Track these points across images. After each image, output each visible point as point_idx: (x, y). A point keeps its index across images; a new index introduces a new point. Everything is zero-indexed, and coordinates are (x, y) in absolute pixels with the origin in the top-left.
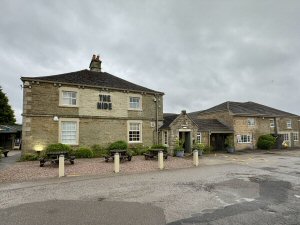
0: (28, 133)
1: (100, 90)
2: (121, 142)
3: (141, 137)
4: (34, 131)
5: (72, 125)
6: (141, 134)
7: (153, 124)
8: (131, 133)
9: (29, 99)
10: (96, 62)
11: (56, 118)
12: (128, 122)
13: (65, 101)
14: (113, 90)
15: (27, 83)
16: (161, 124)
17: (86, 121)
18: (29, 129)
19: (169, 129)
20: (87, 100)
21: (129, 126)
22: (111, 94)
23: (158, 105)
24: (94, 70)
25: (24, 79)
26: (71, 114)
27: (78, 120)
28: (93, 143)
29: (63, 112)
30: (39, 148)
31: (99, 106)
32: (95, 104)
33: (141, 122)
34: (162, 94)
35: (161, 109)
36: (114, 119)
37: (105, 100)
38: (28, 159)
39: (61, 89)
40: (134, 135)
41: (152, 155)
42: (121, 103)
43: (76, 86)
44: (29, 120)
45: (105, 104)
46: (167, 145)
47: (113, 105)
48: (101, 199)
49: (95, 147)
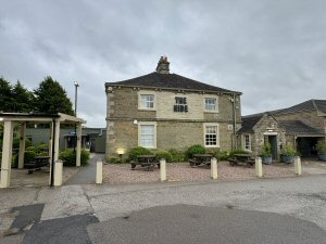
0: (112, 137)
1: (176, 92)
2: (198, 146)
3: (217, 141)
4: (116, 134)
5: (150, 129)
6: (217, 138)
7: (230, 127)
8: (207, 136)
9: (112, 103)
11: (136, 122)
12: (205, 125)
13: (143, 105)
14: (189, 92)
15: (110, 89)
16: (239, 127)
17: (163, 124)
18: (112, 133)
19: (253, 132)
20: (164, 102)
21: (205, 130)
22: (187, 96)
23: (235, 106)
25: (107, 85)
26: (150, 117)
27: (155, 123)
28: (170, 147)
29: (142, 115)
30: (121, 151)
31: (176, 109)
32: (172, 108)
33: (217, 124)
34: (239, 94)
35: (239, 111)
36: (190, 121)
37: (181, 102)
38: (113, 161)
39: (141, 92)
40: (211, 139)
42: (197, 105)
43: (154, 89)
44: (112, 124)
45: (181, 107)
47: (189, 107)
49: (171, 151)
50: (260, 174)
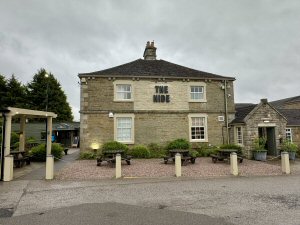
0: (85, 132)
1: (156, 80)
2: (182, 140)
3: (206, 135)
4: (90, 128)
5: (127, 122)
6: (205, 131)
7: (221, 118)
8: (193, 129)
9: (86, 95)
10: (150, 49)
11: (111, 114)
12: (190, 116)
13: (119, 96)
14: (171, 80)
15: (84, 80)
16: (232, 117)
17: (140, 116)
18: (86, 127)
19: (244, 124)
20: (143, 93)
21: (190, 122)
22: (169, 84)
23: (228, 94)
24: (149, 59)
25: (81, 76)
26: (126, 109)
27: (133, 116)
28: (150, 141)
29: (119, 108)
30: (95, 146)
31: (156, 99)
32: (151, 98)
33: (205, 116)
34: (232, 80)
35: (232, 98)
36: (172, 113)
37: (161, 92)
38: (86, 157)
39: (115, 83)
40: (198, 132)
41: (222, 157)
42: (181, 94)
43: (131, 79)
44: (86, 117)
45: (162, 97)
46: (241, 145)
47: (171, 96)
48: (162, 207)
49: (152, 145)
50: (235, 173)
